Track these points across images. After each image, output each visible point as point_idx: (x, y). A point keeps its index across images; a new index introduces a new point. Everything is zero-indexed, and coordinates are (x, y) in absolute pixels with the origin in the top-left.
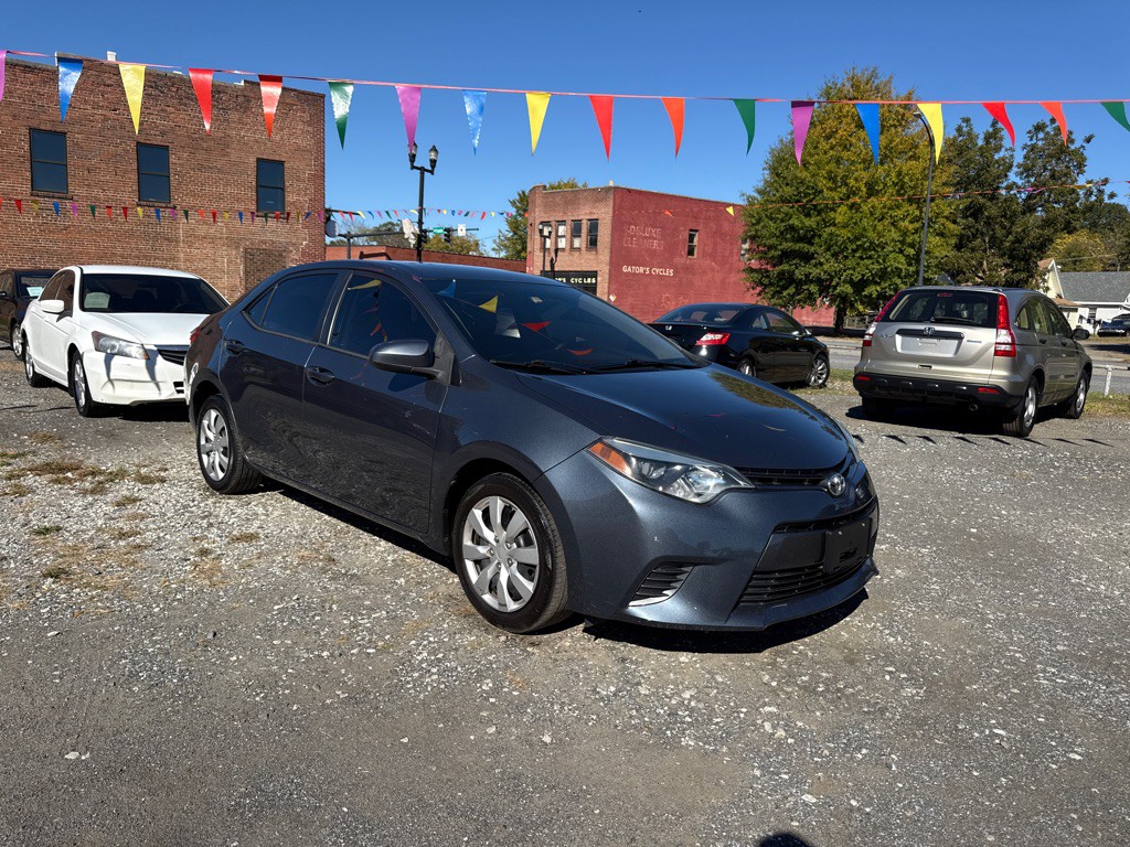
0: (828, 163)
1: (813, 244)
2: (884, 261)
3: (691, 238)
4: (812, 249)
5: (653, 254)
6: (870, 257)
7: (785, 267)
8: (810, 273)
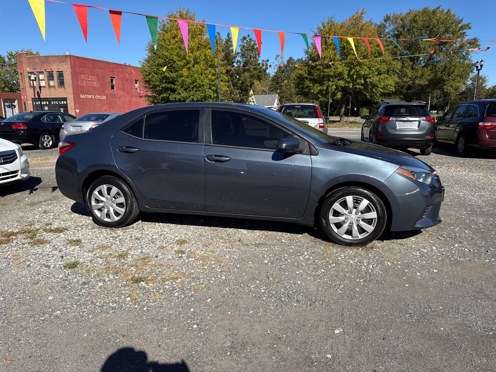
0: (176, 49)
1: (175, 85)
2: (205, 92)
3: (112, 81)
4: (175, 87)
5: (94, 88)
6: (199, 91)
7: (164, 95)
8: (176, 98)
